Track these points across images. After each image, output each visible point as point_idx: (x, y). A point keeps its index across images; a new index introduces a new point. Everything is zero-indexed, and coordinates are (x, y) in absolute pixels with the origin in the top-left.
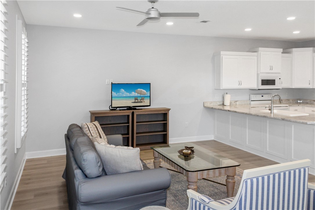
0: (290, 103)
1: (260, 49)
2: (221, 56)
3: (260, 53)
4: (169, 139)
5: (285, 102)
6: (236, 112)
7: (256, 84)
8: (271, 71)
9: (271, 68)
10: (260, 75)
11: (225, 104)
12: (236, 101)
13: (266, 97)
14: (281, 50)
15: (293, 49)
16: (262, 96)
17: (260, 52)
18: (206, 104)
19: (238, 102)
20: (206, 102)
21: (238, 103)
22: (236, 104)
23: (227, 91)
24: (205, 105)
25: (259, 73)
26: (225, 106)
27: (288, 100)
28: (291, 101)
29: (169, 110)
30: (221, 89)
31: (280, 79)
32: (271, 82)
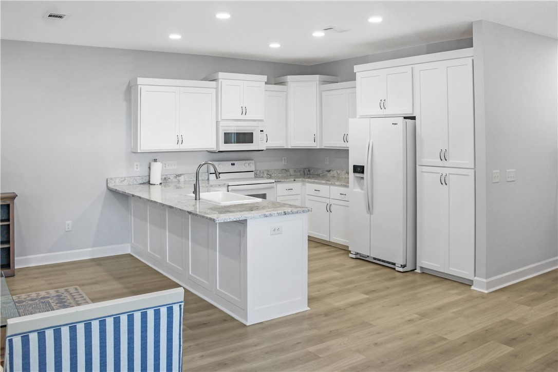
0: (291, 175)
1: (221, 75)
2: (139, 86)
3: (221, 82)
4: (15, 259)
5: (280, 175)
7: (211, 141)
8: (244, 117)
9: (244, 111)
10: (221, 124)
11: (151, 183)
12: (179, 176)
13: (239, 166)
14: (264, 78)
15: (288, 76)
16: (233, 164)
17: (220, 80)
18: (113, 182)
19: (183, 176)
20: (111, 179)
21: (182, 179)
22: (179, 181)
23: (155, 157)
24: (111, 185)
25: (220, 120)
26: (151, 186)
27: (286, 171)
28: (292, 172)
29: (13, 197)
30: (139, 151)
31: (262, 131)
32: (246, 137)
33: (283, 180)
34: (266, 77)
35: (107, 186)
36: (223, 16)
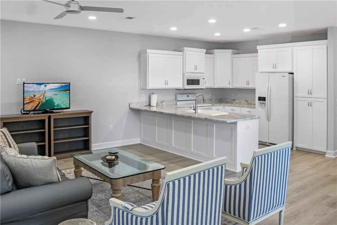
0: (213, 102)
1: (186, 49)
2: (148, 54)
3: (185, 53)
4: (92, 145)
5: (208, 102)
6: (162, 113)
7: (180, 84)
8: (196, 71)
9: (196, 68)
10: (186, 74)
11: (151, 105)
12: (163, 102)
13: (191, 97)
14: (205, 51)
15: (215, 50)
16: (188, 96)
17: (185, 51)
18: (132, 105)
19: (164, 102)
20: (132, 103)
21: (164, 103)
22: (163, 105)
23: (153, 91)
24: (131, 106)
25: (185, 73)
26: (151, 107)
27: (211, 100)
28: (214, 100)
29: (91, 112)
30: (147, 88)
31: (204, 79)
32: (196, 82)
33: (215, 105)
34: (205, 50)
35: (129, 107)
36: (212, 21)
